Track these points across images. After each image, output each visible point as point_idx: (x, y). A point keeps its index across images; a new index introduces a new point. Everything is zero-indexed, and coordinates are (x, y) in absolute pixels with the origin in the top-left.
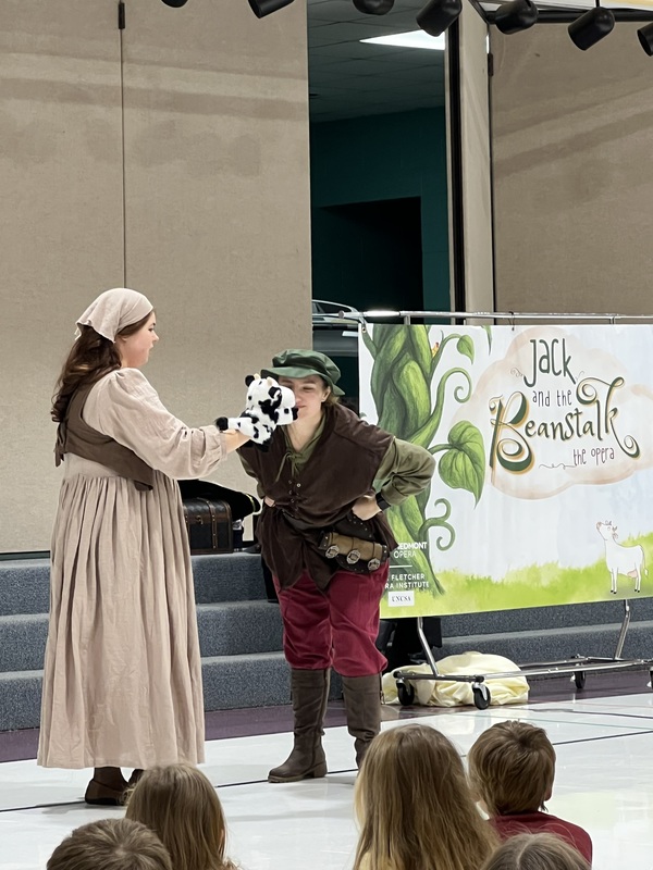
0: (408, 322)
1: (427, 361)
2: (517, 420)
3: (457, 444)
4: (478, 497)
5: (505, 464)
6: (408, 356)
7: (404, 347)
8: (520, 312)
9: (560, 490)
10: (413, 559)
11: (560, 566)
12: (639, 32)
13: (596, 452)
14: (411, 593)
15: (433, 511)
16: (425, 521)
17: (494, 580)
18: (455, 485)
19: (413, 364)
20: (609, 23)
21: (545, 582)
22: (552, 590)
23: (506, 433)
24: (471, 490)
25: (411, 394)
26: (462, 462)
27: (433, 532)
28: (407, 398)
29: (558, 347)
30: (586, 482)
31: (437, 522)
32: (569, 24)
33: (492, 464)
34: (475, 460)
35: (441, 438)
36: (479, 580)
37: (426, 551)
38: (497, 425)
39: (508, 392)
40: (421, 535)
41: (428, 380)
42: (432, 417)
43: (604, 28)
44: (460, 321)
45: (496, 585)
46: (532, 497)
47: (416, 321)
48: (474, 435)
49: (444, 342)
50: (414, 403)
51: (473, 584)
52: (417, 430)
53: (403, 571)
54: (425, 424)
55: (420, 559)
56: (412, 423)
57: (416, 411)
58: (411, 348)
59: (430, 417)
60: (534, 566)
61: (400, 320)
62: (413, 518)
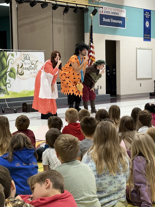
0: (3, 51)
1: (6, 57)
2: (21, 67)
3: (11, 71)
4: (15, 79)
5: (19, 74)
6: (3, 56)
7: (3, 55)
8: (22, 50)
9: (28, 78)
10: (4, 89)
11: (28, 90)
12: (41, 5)
13: (34, 72)
14: (4, 94)
15: (7, 81)
16: (6, 83)
17: (17, 93)
18: (11, 77)
19: (4, 58)
20: (36, 3)
21: (26, 93)
22: (27, 94)
23: (19, 69)
24: (14, 78)
25: (4, 63)
26: (12, 74)
27: (8, 85)
28: (3, 63)
29: (28, 55)
30: (32, 77)
31: (8, 83)
32: (29, 3)
33: (17, 74)
34: (14, 74)
35: (9, 70)
36: (15, 93)
37: (6, 88)
38: (18, 68)
39: (20, 63)
40: (6, 85)
41: (7, 60)
42: (7, 66)
43: (35, 4)
44: (12, 51)
45: (18, 93)
46: (24, 79)
47: (5, 51)
48: (14, 69)
49: (9, 54)
50: (4, 64)
51: (14, 93)
52: (5, 69)
53: (3, 91)
54: (6, 68)
55: (5, 89)
56: (4, 67)
57: (5, 65)
58: (4, 55)
59: (7, 67)
60: (24, 90)
61: (2, 51)
62: (4, 83)
